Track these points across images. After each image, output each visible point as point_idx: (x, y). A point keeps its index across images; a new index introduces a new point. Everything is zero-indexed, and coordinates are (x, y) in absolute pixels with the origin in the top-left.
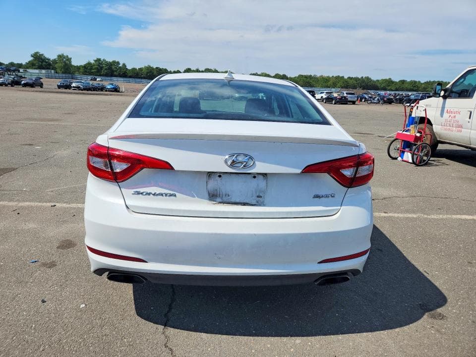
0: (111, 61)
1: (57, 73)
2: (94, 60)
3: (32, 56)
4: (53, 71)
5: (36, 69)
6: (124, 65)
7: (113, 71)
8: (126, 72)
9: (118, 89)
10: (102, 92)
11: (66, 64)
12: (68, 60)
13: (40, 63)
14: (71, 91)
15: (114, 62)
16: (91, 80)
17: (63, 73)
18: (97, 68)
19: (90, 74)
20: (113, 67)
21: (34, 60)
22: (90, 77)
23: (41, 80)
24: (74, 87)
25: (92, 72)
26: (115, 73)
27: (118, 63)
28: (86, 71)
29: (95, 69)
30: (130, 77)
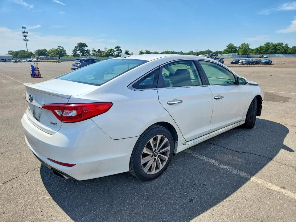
0: (277, 43)
1: (239, 55)
2: (264, 44)
3: (227, 46)
4: (237, 54)
5: (228, 53)
6: (287, 45)
7: (277, 50)
8: (287, 50)
9: (270, 63)
10: (258, 65)
11: (245, 49)
12: (247, 46)
13: (231, 50)
14: (238, 65)
15: (279, 44)
16: (260, 57)
17: (242, 54)
18: (265, 49)
19: (260, 53)
20: (277, 47)
21: (228, 48)
22: (259, 56)
23: (223, 60)
24: (240, 63)
25: (262, 52)
26: (278, 51)
27: (282, 44)
28: (257, 52)
29: (264, 50)
30: (290, 53)
